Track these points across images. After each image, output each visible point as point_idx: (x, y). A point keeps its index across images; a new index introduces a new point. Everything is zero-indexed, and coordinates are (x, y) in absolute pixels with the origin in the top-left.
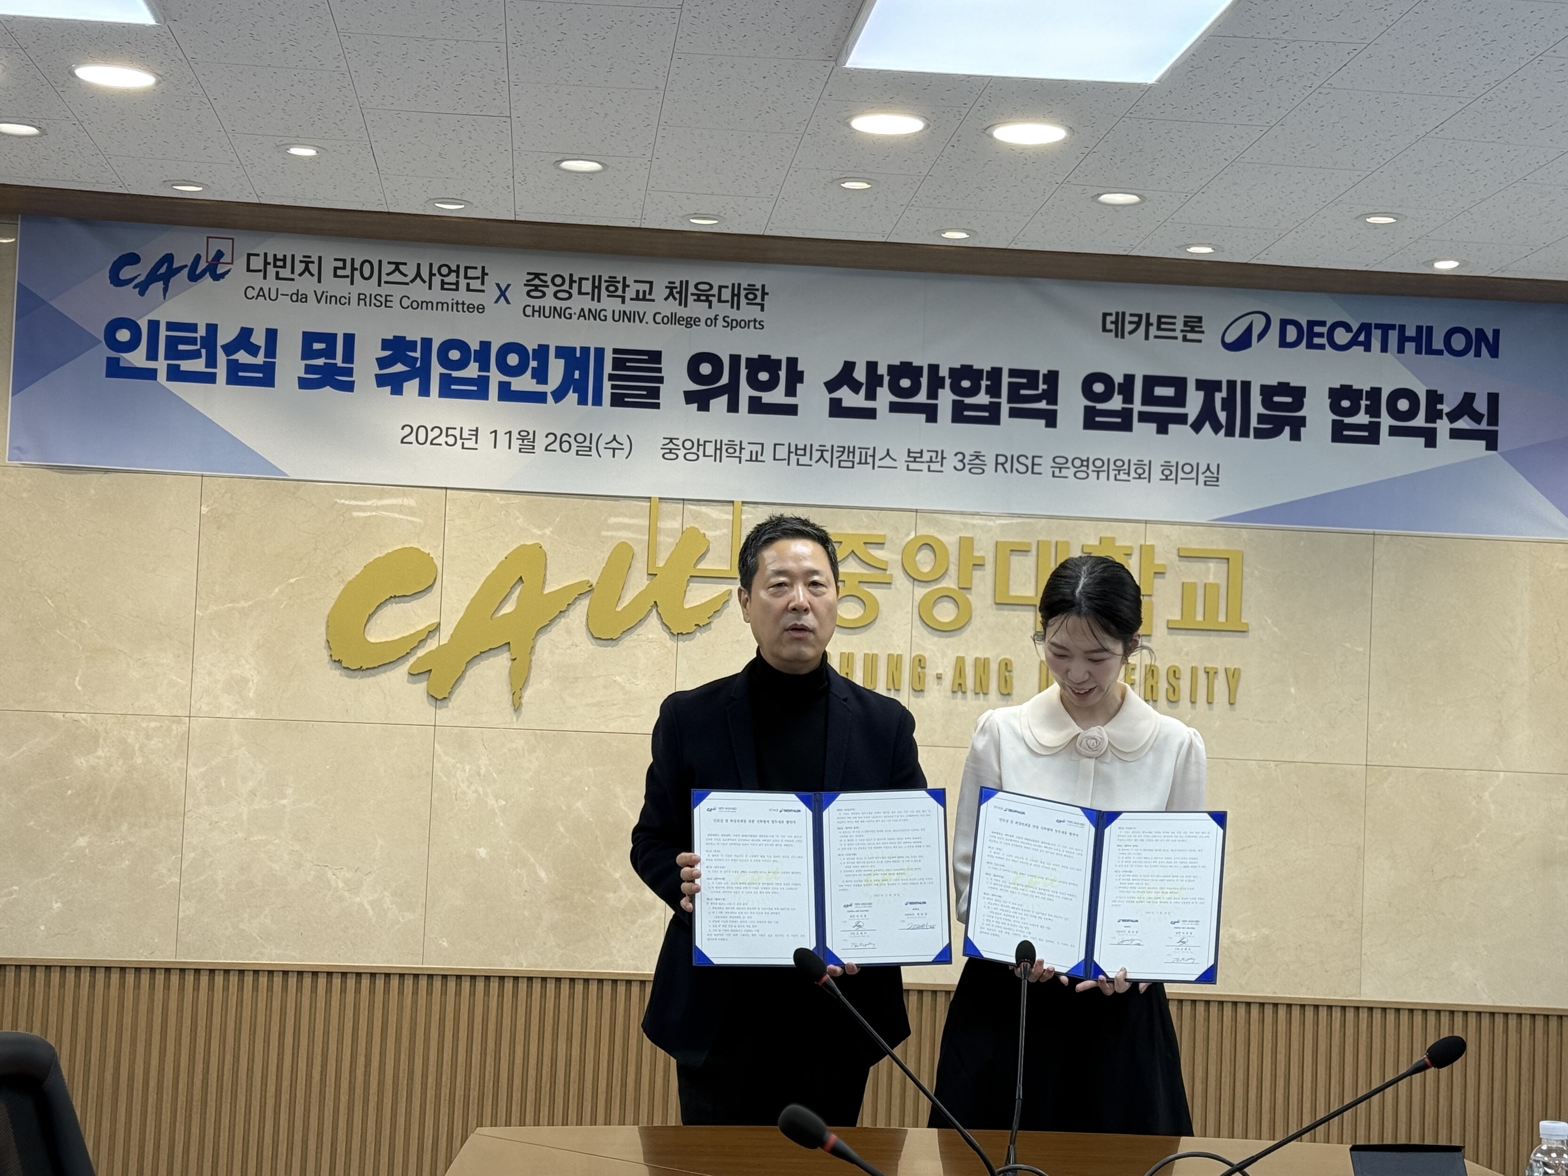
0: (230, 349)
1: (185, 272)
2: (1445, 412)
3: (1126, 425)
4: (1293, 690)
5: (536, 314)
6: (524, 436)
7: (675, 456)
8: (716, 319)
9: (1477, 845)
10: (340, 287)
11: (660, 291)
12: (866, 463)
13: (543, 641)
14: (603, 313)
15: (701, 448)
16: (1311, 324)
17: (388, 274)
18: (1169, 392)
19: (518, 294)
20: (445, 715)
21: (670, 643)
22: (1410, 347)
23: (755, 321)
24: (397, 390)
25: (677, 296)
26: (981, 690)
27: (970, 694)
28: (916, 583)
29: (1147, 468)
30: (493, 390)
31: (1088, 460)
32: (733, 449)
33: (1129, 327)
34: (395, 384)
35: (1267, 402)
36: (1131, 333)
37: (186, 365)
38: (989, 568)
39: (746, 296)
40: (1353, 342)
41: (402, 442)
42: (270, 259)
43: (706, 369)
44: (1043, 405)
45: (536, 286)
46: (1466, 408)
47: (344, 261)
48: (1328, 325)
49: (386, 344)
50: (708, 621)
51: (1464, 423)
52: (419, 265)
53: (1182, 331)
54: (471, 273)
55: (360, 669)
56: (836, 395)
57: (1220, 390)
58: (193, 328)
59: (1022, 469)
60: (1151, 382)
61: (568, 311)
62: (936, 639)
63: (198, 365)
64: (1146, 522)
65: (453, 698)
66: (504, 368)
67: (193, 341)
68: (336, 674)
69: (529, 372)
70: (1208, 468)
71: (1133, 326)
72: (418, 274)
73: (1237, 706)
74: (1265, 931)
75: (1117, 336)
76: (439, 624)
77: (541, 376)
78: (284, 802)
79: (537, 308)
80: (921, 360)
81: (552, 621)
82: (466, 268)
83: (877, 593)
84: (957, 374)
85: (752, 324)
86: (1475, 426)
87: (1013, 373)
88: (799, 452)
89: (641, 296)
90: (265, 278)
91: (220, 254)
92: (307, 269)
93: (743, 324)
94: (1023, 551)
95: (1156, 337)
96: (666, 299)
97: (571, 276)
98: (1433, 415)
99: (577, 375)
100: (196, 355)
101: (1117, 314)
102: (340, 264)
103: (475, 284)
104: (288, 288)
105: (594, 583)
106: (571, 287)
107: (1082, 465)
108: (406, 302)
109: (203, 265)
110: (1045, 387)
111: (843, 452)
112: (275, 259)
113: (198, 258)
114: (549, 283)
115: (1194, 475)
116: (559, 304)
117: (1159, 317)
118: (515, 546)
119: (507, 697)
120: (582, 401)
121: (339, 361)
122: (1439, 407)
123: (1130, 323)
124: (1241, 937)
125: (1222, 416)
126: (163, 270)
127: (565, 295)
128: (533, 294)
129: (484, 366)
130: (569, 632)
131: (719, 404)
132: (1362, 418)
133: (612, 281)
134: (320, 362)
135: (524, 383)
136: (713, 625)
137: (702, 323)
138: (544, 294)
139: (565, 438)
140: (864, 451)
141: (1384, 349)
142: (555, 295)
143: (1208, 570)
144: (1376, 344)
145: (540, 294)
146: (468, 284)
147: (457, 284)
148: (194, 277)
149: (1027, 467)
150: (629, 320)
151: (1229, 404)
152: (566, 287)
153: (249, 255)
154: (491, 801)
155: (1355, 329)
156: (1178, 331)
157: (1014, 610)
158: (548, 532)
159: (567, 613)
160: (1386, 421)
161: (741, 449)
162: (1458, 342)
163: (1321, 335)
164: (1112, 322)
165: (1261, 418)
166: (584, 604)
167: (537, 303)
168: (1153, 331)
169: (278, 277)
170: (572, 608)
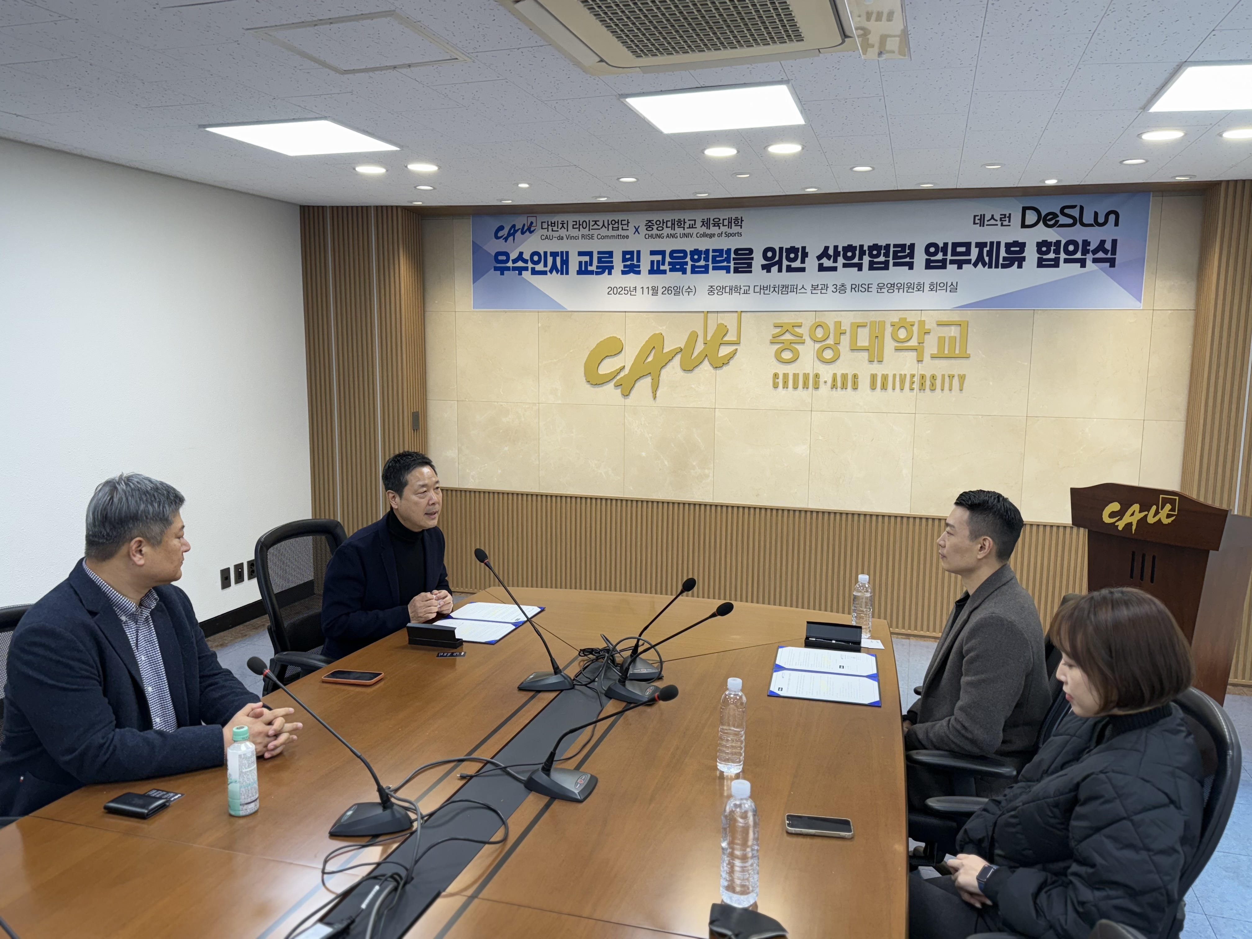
13: (663, 372)
20: (629, 401)
21: (713, 371)
26: (843, 387)
27: (839, 389)
28: (816, 342)
38: (848, 334)
50: (727, 361)
55: (596, 384)
62: (824, 366)
64: (922, 310)
65: (631, 395)
68: (588, 386)
73: (964, 391)
76: (624, 366)
78: (572, 435)
81: (666, 364)
83: (799, 347)
94: (863, 326)
105: (682, 347)
118: (652, 334)
119: (651, 394)
130: (673, 368)
136: (730, 363)
143: (951, 330)
157: (859, 352)
158: (664, 328)
166: (679, 357)
170: (674, 358)
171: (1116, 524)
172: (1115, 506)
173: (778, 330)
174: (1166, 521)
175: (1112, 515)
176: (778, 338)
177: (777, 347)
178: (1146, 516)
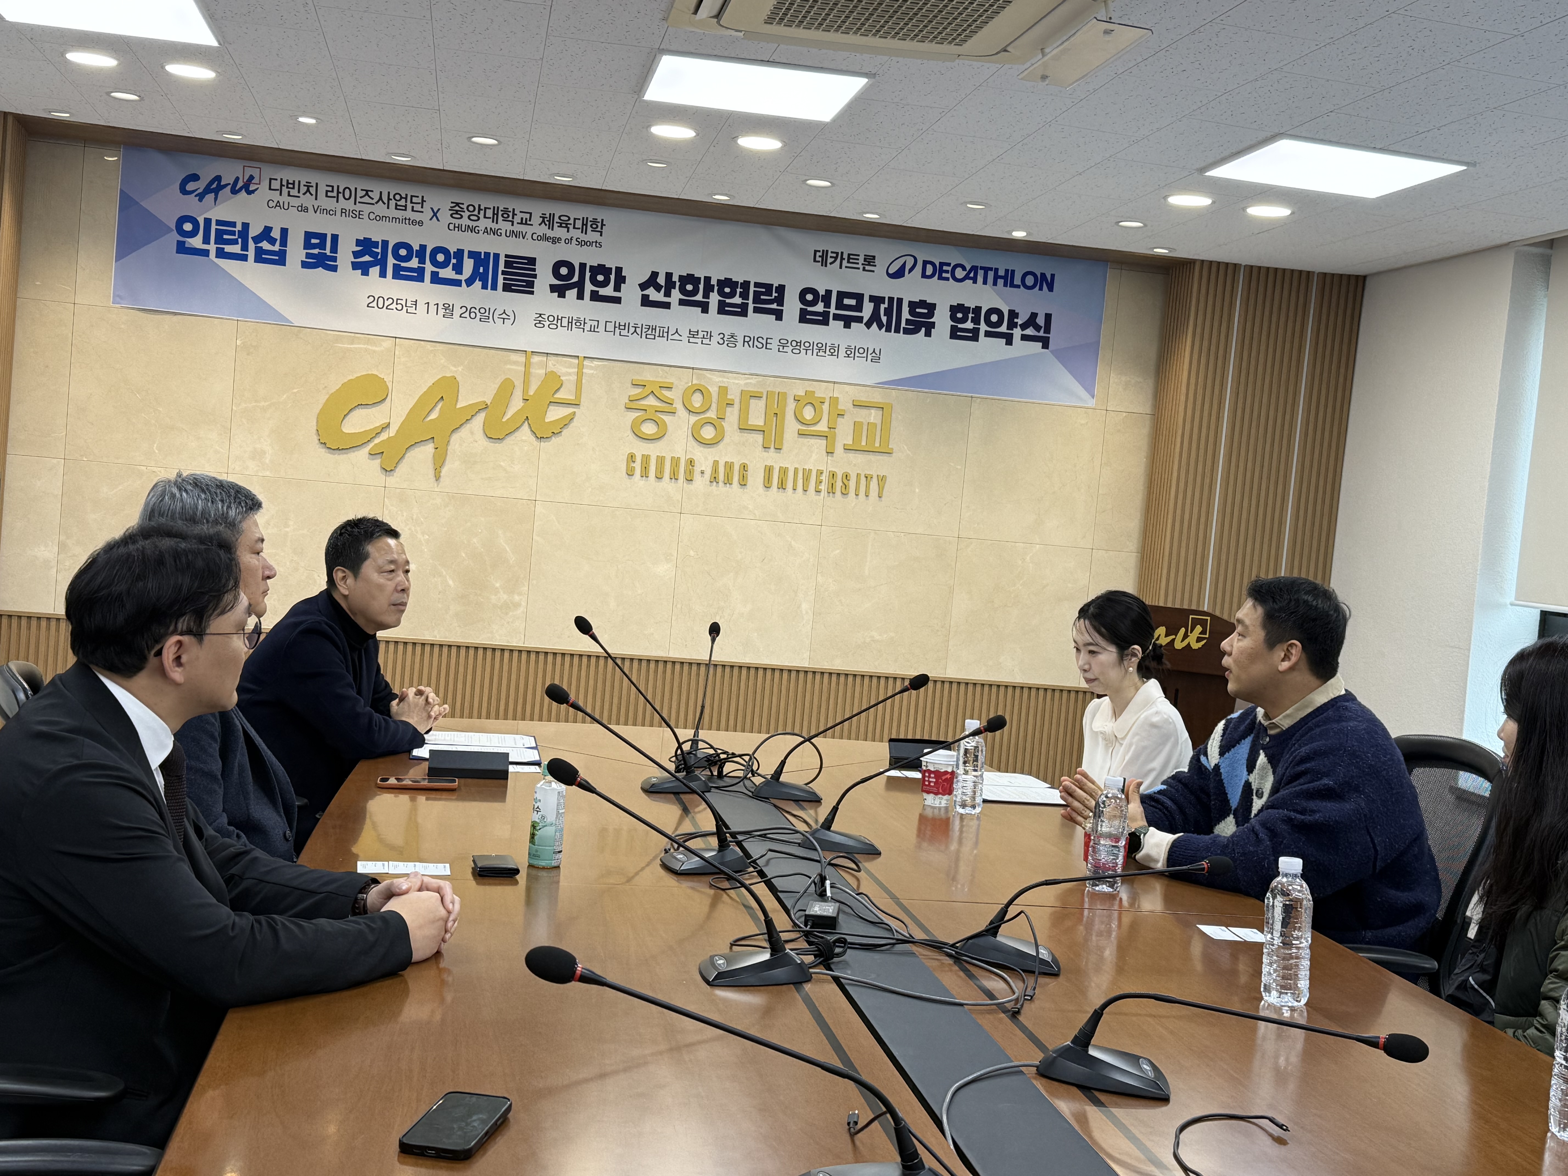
0: (257, 240)
1: (229, 187)
2: (1019, 323)
3: (825, 322)
4: (917, 490)
5: (456, 229)
6: (446, 307)
7: (542, 326)
8: (571, 239)
9: (1020, 587)
10: (330, 204)
11: (536, 220)
12: (663, 337)
13: (455, 437)
14: (499, 231)
15: (559, 321)
16: (942, 264)
17: (361, 197)
18: (853, 302)
19: (445, 216)
20: (391, 481)
21: (535, 443)
22: (1001, 282)
23: (596, 242)
24: (365, 273)
25: (547, 223)
26: (728, 481)
27: (721, 484)
28: (691, 413)
29: (836, 349)
30: (428, 277)
31: (800, 342)
32: (580, 323)
33: (830, 260)
34: (364, 269)
35: (912, 312)
36: (831, 264)
37: (228, 249)
38: (737, 406)
39: (591, 226)
40: (966, 277)
41: (368, 306)
42: (284, 183)
43: (564, 271)
44: (774, 306)
45: (457, 211)
46: (1031, 321)
47: (333, 187)
48: (952, 265)
49: (358, 242)
50: (560, 430)
51: (1030, 331)
52: (381, 193)
53: (863, 264)
54: (414, 200)
55: (338, 449)
56: (645, 292)
57: (884, 303)
58: (233, 224)
59: (760, 345)
60: (841, 295)
61: (477, 228)
62: (702, 449)
63: (236, 249)
64: (834, 383)
65: (397, 470)
66: (434, 262)
67: (233, 233)
68: (322, 451)
69: (451, 266)
70: (874, 351)
71: (833, 259)
72: (381, 199)
73: (883, 499)
74: (892, 634)
75: (822, 265)
76: (388, 424)
77: (458, 269)
78: (287, 529)
79: (457, 225)
80: (700, 274)
81: (461, 425)
82: (412, 196)
83: (666, 418)
84: (722, 283)
85: (594, 244)
86: (1037, 334)
87: (757, 285)
88: (621, 327)
89: (524, 222)
90: (281, 194)
91: (251, 178)
92: (308, 190)
93: (588, 244)
94: (757, 397)
95: (846, 267)
96: (540, 225)
97: (479, 206)
98: (1012, 325)
99: (481, 270)
100: (234, 242)
101: (823, 251)
102: (330, 189)
103: (418, 207)
104: (295, 202)
105: (489, 402)
106: (479, 213)
107: (797, 345)
108: (372, 216)
109: (240, 184)
110: (776, 295)
111: (649, 329)
112: (288, 183)
113: (237, 179)
114: (465, 210)
115: (865, 355)
116: (471, 223)
117: (849, 255)
118: (439, 377)
120: (484, 287)
121: (328, 251)
122: (1016, 320)
123: (831, 257)
124: (877, 637)
125: (884, 319)
126: (214, 186)
127: (475, 218)
128: (454, 216)
129: (422, 261)
130: (472, 433)
131: (572, 294)
132: (969, 325)
133: (506, 210)
134: (316, 251)
135: (447, 273)
136: (562, 433)
137: (563, 241)
138: (462, 217)
139: (473, 310)
140: (662, 329)
141: (985, 282)
142: (469, 217)
143: (870, 414)
144: (980, 279)
145: (459, 216)
146: (413, 207)
147: (406, 206)
148: (234, 191)
149: (762, 344)
150: (516, 237)
151: (888, 312)
152: (476, 213)
153: (271, 179)
154: (419, 536)
155: (968, 270)
156: (860, 264)
157: (750, 433)
158: (460, 369)
159: (471, 421)
160: (983, 327)
161: (584, 323)
162: (1030, 280)
163: (947, 272)
164: (820, 256)
165: (908, 322)
166: (481, 417)
167: (457, 222)
168: (845, 263)
169: (289, 195)
170: (475, 418)
173: (638, 390)
176: (637, 402)
177: (635, 415)
178: (1174, 640)
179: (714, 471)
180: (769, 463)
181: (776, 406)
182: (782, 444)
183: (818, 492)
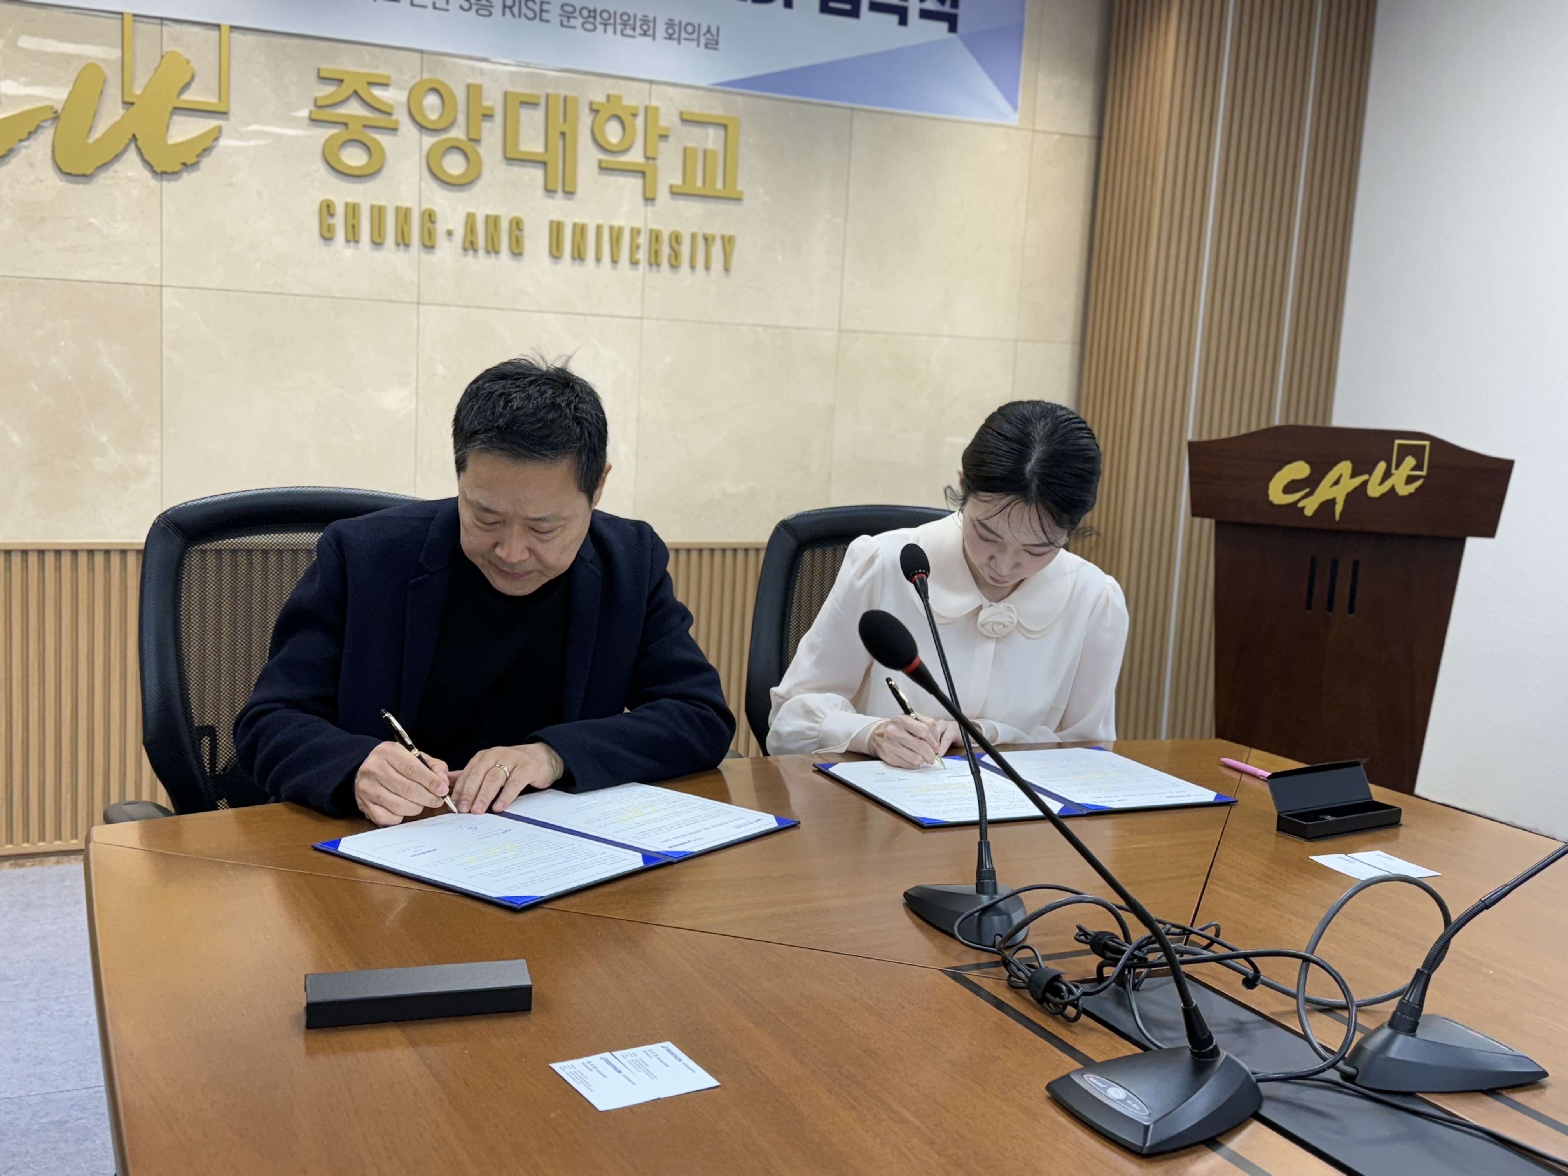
4: (780, 258)
21: (152, 182)
26: (492, 248)
27: (481, 252)
28: (424, 131)
29: (651, 25)
31: (598, 12)
38: (498, 120)
50: (196, 159)
51: (929, 8)
62: (446, 192)
64: (651, 82)
70: (709, 33)
73: (732, 272)
81: (10, 151)
83: (383, 139)
86: (939, 8)
94: (532, 104)
105: (57, 109)
107: (589, 16)
130: (33, 161)
136: (198, 163)
143: (707, 136)
149: (535, 12)
157: (524, 166)
159: (28, 143)
166: (48, 133)
170: (35, 136)
171: (1300, 505)
172: (1299, 470)
173: (327, 90)
174: (1404, 490)
175: (1291, 487)
176: (329, 110)
177: (324, 133)
178: (1365, 484)
179: (469, 231)
180: (556, 217)
181: (561, 120)
182: (574, 184)
183: (634, 263)
